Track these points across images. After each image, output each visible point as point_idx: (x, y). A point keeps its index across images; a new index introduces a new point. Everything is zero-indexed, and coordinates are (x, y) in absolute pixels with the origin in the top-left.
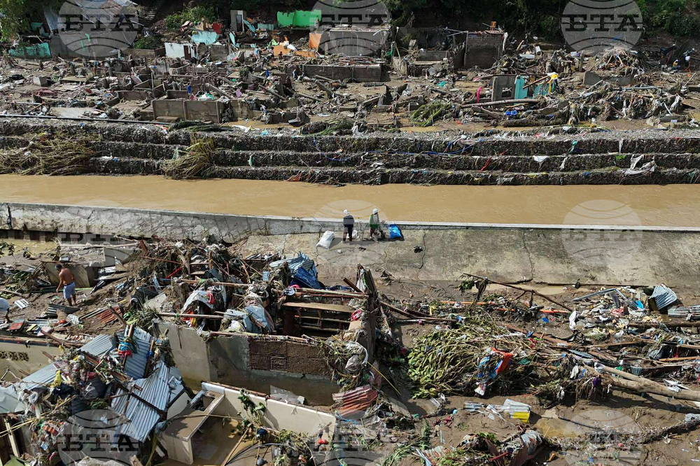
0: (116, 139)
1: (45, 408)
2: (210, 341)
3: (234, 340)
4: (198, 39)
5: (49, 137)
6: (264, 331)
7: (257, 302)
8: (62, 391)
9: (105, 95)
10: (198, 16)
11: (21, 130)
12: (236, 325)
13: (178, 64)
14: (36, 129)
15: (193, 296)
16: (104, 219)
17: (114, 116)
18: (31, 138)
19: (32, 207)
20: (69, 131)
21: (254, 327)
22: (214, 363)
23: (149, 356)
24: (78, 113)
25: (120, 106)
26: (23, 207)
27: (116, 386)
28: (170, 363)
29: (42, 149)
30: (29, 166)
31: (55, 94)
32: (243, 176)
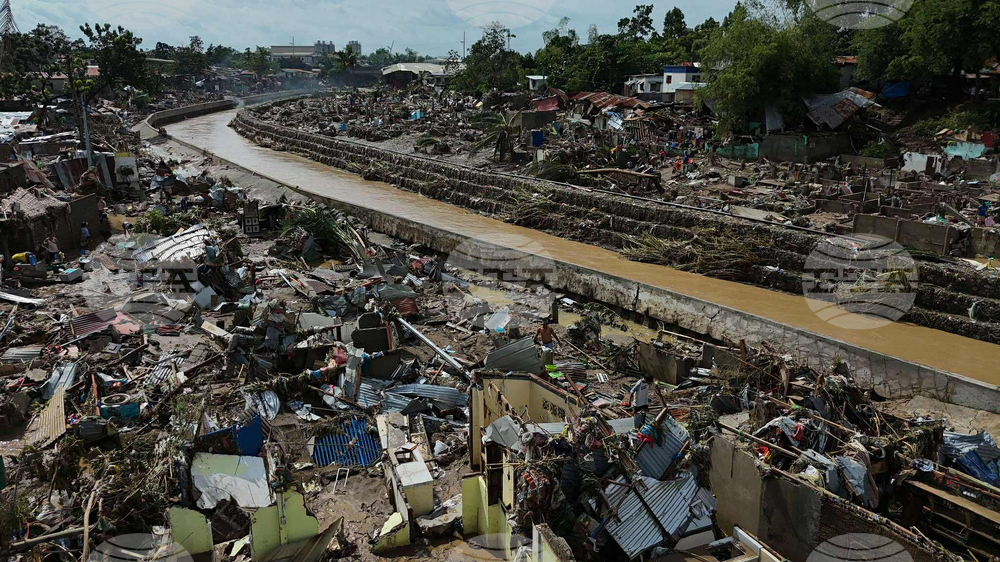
0: (790, 248)
1: (537, 456)
2: (770, 479)
3: (803, 491)
4: (952, 152)
5: (716, 234)
6: (856, 500)
7: (860, 456)
8: (560, 446)
9: (800, 202)
10: (963, 124)
11: (691, 222)
12: (812, 473)
13: (913, 177)
14: (706, 224)
15: (776, 421)
16: (729, 322)
17: (801, 225)
18: (697, 232)
19: (660, 292)
20: (739, 231)
21: (842, 487)
22: (767, 513)
23: (676, 459)
24: (760, 215)
25: (812, 217)
26: (651, 290)
27: (619, 469)
28: (703, 482)
29: (704, 245)
30: (685, 262)
31: (746, 195)
32: (954, 328)
